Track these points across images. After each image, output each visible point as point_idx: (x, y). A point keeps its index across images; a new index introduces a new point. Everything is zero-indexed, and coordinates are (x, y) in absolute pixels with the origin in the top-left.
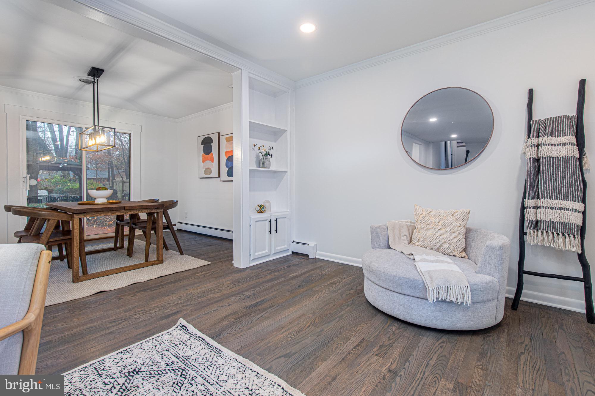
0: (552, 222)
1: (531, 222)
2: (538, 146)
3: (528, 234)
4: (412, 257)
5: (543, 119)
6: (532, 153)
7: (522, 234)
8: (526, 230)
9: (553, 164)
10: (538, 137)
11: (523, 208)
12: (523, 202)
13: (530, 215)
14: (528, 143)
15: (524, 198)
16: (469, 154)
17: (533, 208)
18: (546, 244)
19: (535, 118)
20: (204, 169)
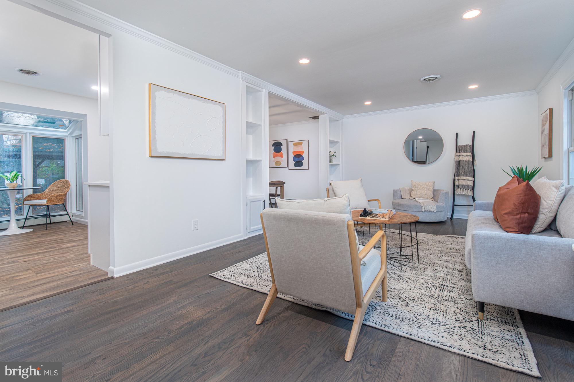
0: (464, 185)
1: (457, 185)
2: (459, 156)
3: (456, 190)
4: (414, 199)
5: (461, 145)
6: (457, 159)
7: (454, 190)
8: (455, 189)
9: (464, 163)
10: (459, 152)
11: (454, 180)
12: (454, 178)
13: (457, 183)
14: (456, 155)
15: (454, 176)
16: (429, 149)
17: (457, 180)
18: (462, 193)
19: (458, 145)
20: (275, 162)
